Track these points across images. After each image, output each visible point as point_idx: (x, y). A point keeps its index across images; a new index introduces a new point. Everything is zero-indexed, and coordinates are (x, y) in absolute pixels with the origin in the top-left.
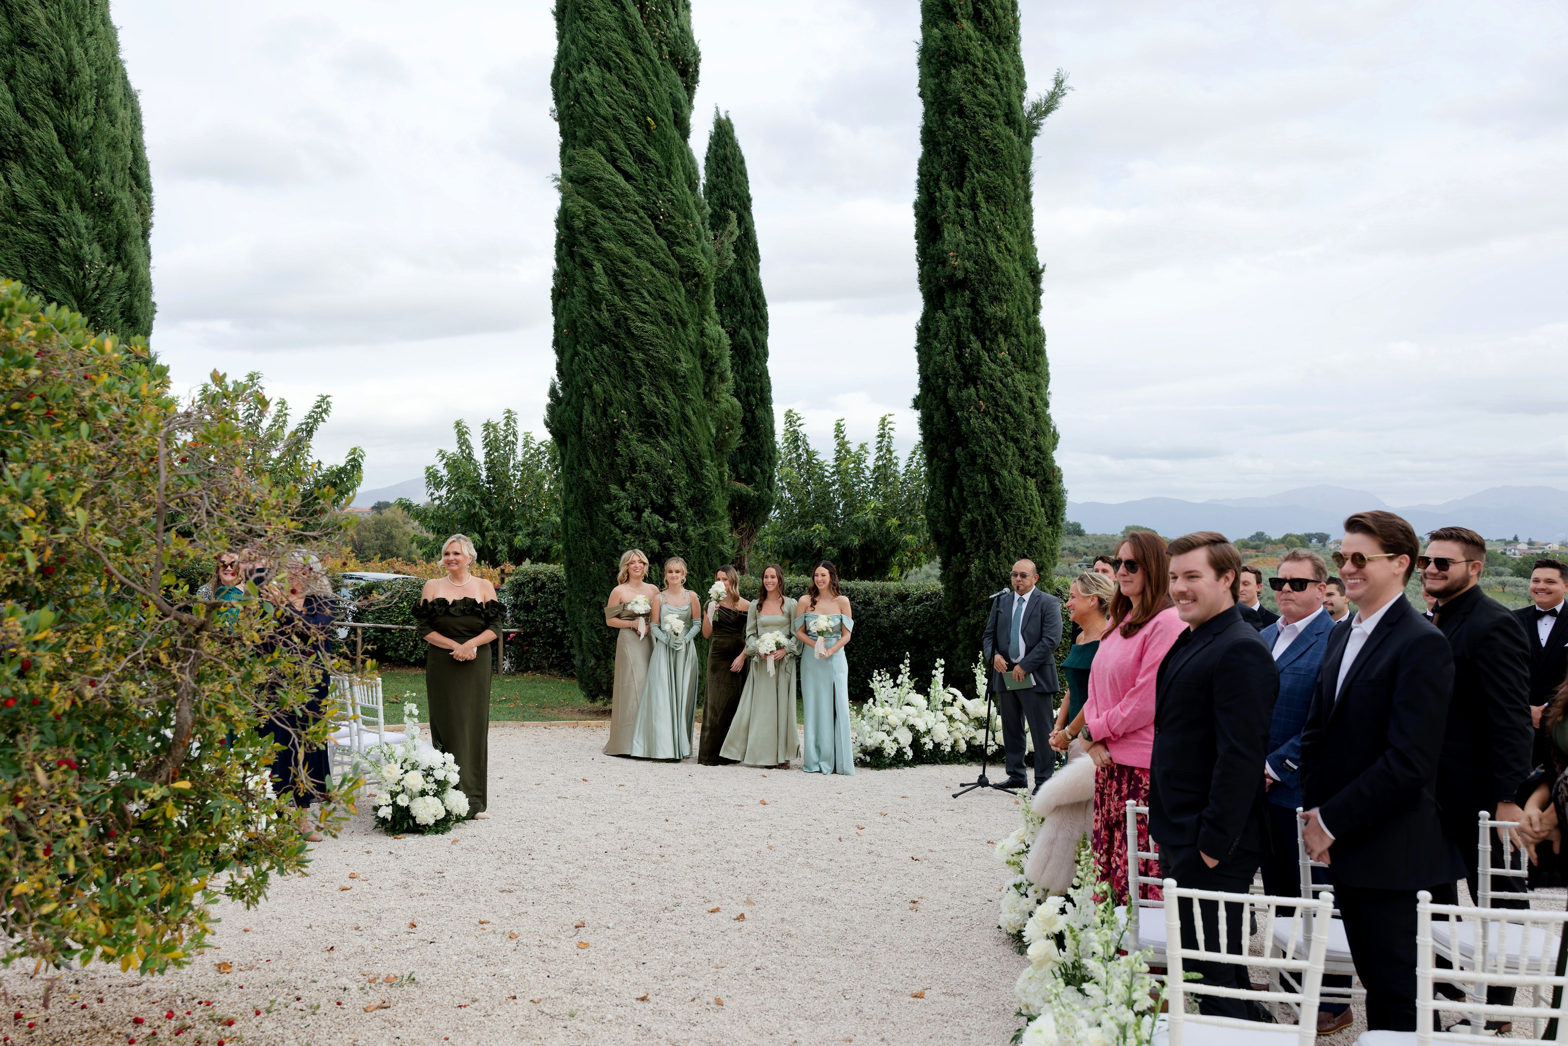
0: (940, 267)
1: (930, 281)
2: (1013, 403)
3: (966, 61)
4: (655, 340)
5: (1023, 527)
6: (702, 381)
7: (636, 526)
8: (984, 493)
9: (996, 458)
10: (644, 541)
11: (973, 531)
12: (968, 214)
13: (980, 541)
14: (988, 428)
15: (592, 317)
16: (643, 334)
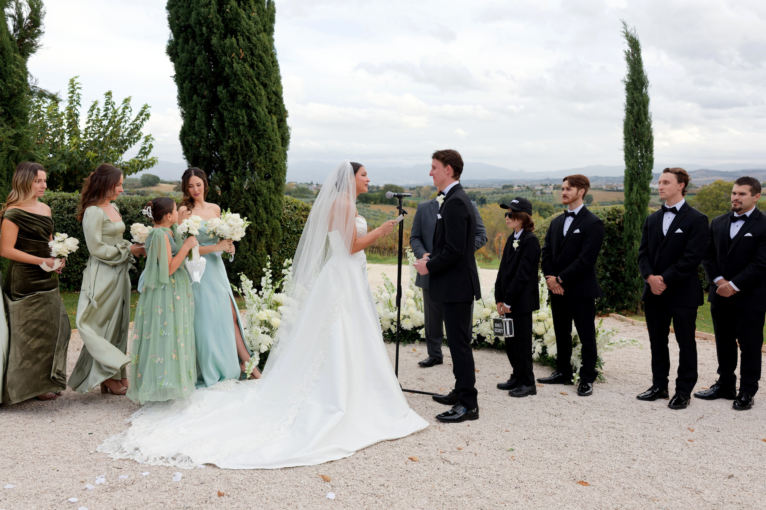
2: (264, 54)
5: (271, 152)
8: (243, 124)
9: (253, 97)
11: (232, 155)
13: (238, 162)
14: (247, 72)
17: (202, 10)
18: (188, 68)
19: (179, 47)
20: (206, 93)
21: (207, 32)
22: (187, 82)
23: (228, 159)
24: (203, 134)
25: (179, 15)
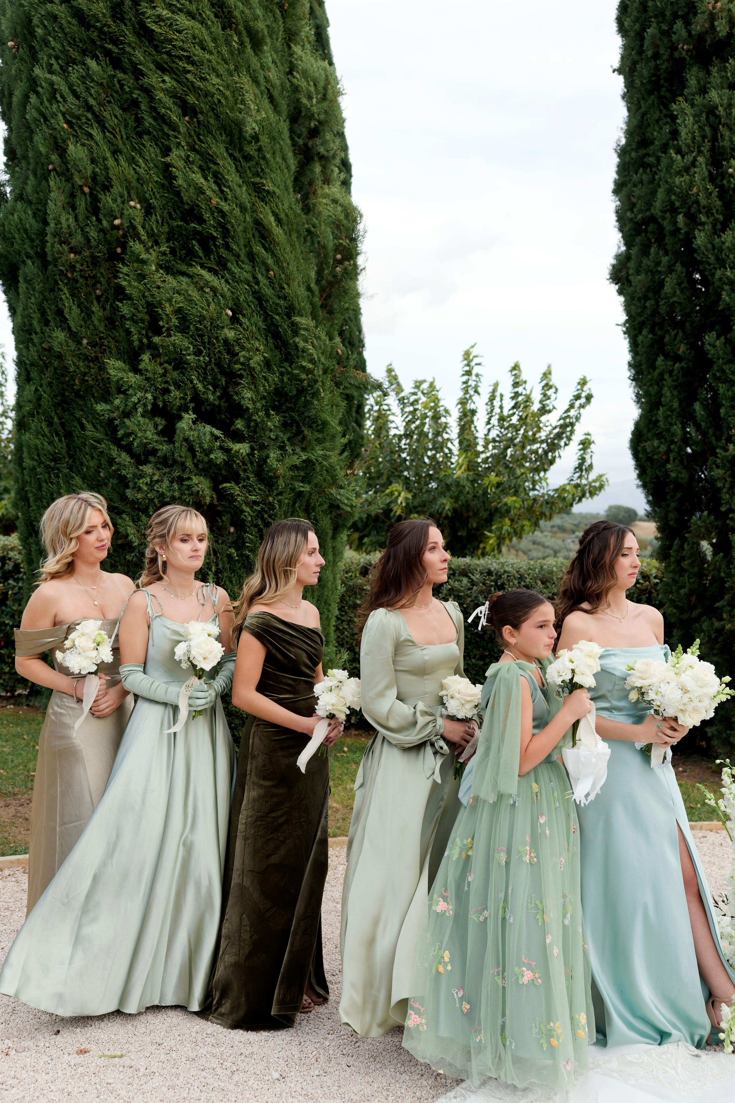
0: (679, 24)
1: (656, 56)
4: (198, 51)
6: (293, 162)
7: (164, 448)
10: (181, 480)
16: (171, 36)
17: (677, 180)
18: (647, 304)
19: (632, 264)
20: (682, 348)
21: (686, 225)
22: (645, 332)
23: (727, 486)
24: (673, 435)
25: (634, 200)
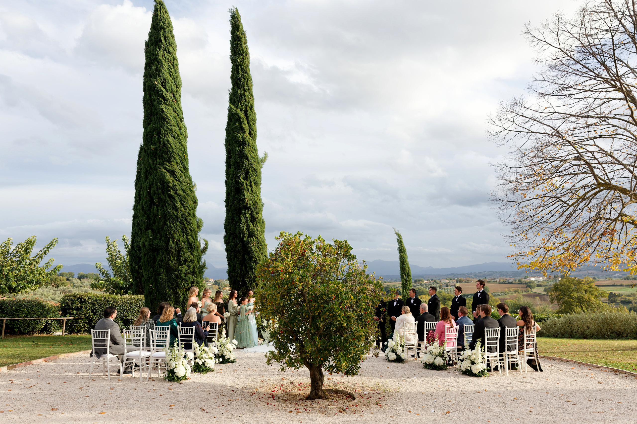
2: (262, 243)
3: (248, 145)
12: (250, 188)
15: (174, 213)
